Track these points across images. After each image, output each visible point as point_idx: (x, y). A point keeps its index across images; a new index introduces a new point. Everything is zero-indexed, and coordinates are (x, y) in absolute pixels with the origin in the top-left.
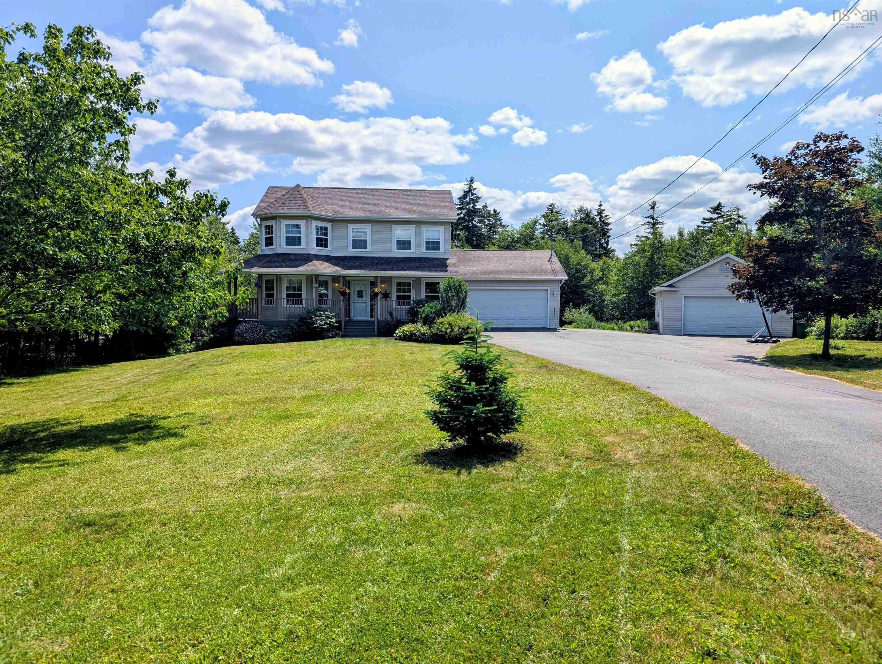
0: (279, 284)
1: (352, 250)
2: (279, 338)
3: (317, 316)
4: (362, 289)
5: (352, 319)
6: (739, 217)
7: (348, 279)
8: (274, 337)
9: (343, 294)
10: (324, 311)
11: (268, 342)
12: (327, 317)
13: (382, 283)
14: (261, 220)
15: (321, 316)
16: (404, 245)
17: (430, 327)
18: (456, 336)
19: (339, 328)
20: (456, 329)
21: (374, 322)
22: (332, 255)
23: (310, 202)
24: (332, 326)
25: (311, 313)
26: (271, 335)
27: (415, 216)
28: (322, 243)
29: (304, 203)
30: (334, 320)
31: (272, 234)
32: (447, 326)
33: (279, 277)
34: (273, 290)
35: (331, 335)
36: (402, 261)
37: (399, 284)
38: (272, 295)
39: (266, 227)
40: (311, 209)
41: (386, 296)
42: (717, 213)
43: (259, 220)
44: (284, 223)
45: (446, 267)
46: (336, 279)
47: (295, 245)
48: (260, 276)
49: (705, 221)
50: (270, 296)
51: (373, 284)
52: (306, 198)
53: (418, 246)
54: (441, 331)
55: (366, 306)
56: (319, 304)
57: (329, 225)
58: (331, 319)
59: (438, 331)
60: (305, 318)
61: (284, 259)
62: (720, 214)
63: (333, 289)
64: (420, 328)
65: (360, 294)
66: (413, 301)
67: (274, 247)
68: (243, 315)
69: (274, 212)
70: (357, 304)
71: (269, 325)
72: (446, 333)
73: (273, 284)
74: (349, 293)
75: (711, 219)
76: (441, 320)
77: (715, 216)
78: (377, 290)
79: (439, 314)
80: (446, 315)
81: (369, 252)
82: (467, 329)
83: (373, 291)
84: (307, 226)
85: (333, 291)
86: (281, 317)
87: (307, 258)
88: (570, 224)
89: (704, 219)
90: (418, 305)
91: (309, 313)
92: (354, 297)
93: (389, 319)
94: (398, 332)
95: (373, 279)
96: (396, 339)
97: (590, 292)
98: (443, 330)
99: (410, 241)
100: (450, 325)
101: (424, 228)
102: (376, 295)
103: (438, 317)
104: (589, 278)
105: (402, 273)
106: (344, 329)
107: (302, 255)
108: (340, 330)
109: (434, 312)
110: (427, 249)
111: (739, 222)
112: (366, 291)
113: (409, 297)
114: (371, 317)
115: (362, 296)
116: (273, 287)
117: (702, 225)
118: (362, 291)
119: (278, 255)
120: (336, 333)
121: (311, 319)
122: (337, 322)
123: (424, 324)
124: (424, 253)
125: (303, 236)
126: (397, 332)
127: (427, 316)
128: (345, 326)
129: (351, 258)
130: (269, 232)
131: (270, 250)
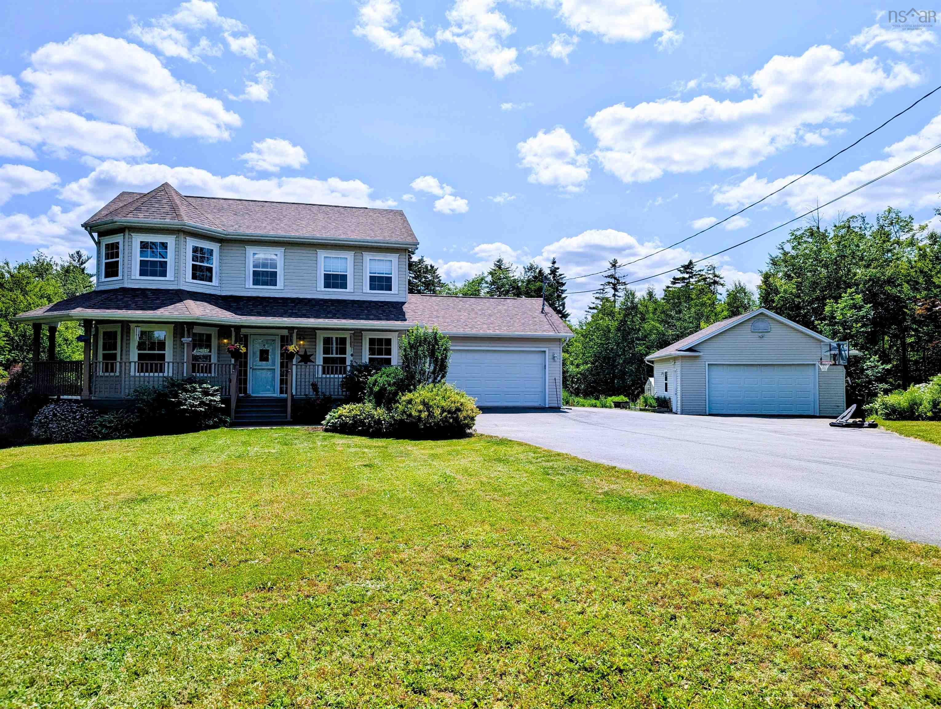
0: (125, 340)
1: (252, 286)
2: (116, 429)
3: (187, 391)
4: (266, 347)
5: (249, 396)
6: (715, 276)
7: (243, 331)
8: (107, 428)
9: (236, 354)
10: (201, 382)
11: (95, 438)
12: (206, 393)
13: (299, 338)
14: (99, 236)
15: (195, 390)
16: (337, 280)
17: (389, 409)
18: (437, 424)
19: (226, 411)
20: (437, 412)
21: (285, 400)
22: (218, 293)
23: (183, 210)
24: (212, 410)
25: (176, 387)
26: (102, 426)
27: (354, 237)
28: (202, 273)
29: (174, 209)
30: (218, 398)
31: (117, 257)
32: (421, 407)
33: (126, 325)
34: (116, 349)
35: (211, 423)
36: (332, 305)
37: (327, 339)
38: (113, 357)
39: (107, 246)
40: (185, 218)
41: (306, 358)
42: (687, 273)
43: (95, 235)
44: (137, 239)
45: (403, 314)
46: (223, 330)
47: (155, 275)
48: (92, 324)
49: (675, 281)
50: (110, 358)
51: (285, 341)
52: (178, 202)
53: (358, 283)
54: (410, 415)
55: (274, 377)
56: (194, 371)
57: (215, 247)
58: (213, 395)
59: (405, 417)
60: (166, 395)
61: (134, 296)
62: (692, 273)
63: (219, 347)
64: (370, 410)
65: (264, 356)
66: (352, 366)
67: (120, 277)
69: (121, 219)
70: (258, 372)
71: (100, 407)
72: (419, 418)
73: (116, 338)
74: (246, 354)
75: (684, 278)
76: (409, 396)
77: (687, 276)
78: (292, 348)
79: (403, 386)
80: (415, 389)
81: (280, 290)
82: (455, 412)
83: (287, 350)
84: (177, 244)
85: (219, 350)
86: (124, 393)
87: (174, 296)
89: (674, 279)
90: (360, 372)
91: (173, 385)
92: (253, 361)
93: (311, 394)
94: (330, 417)
95: (285, 332)
96: (326, 430)
98: (414, 413)
99: (346, 276)
100: (424, 403)
101: (367, 256)
102: (290, 356)
103: (403, 391)
105: (333, 323)
106: (236, 412)
107: (167, 291)
108: (229, 415)
109: (394, 383)
110: (372, 288)
111: (715, 283)
112: (274, 350)
113: (343, 360)
114: (281, 392)
115: (267, 359)
116: (116, 343)
117: (671, 285)
118: (267, 352)
119: (124, 291)
120: (220, 419)
121: (176, 396)
122: (222, 401)
123: (378, 404)
124: (367, 293)
125: (170, 259)
126: (328, 417)
127: (383, 390)
128: (237, 407)
129: (249, 299)
130: (112, 253)
131: (113, 283)
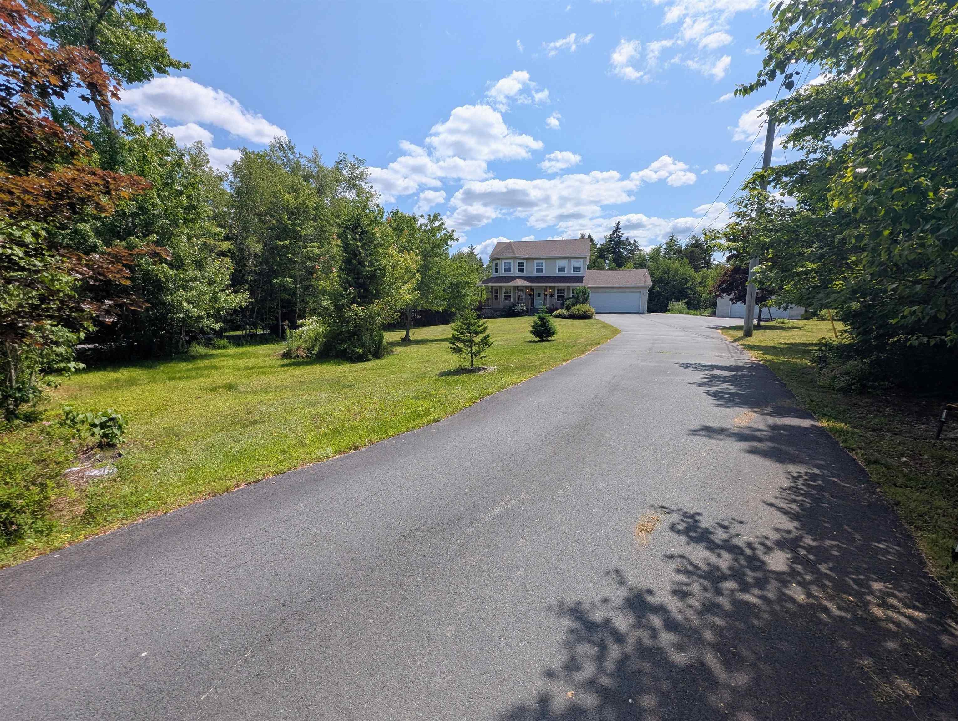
0: (500, 291)
1: (535, 273)
3: (517, 306)
4: (540, 292)
5: (534, 307)
7: (533, 288)
8: (498, 316)
9: (530, 295)
10: (521, 303)
12: (522, 306)
13: (549, 289)
14: (493, 261)
15: (519, 306)
16: (561, 270)
17: (569, 311)
18: (581, 315)
20: (581, 312)
22: (526, 276)
23: (516, 251)
24: (523, 311)
25: (514, 305)
26: (496, 315)
27: (567, 255)
28: (521, 270)
29: (513, 251)
30: (525, 308)
31: (498, 267)
32: (577, 310)
33: (501, 287)
34: (498, 294)
35: (523, 315)
36: (560, 278)
37: (558, 290)
39: (495, 263)
40: (516, 254)
41: (552, 296)
44: (503, 261)
45: (582, 281)
46: (527, 288)
47: (508, 272)
48: (492, 287)
50: (496, 296)
51: (545, 290)
53: (569, 270)
55: (542, 301)
56: (519, 300)
57: (524, 261)
59: (572, 314)
60: (511, 307)
61: (503, 279)
63: (526, 293)
64: (564, 312)
65: (539, 295)
66: (564, 298)
67: (499, 273)
68: (485, 306)
69: (499, 256)
70: (537, 300)
71: (496, 310)
72: (576, 314)
73: (498, 291)
74: (534, 295)
76: (574, 308)
78: (547, 293)
79: (573, 305)
80: (577, 305)
81: (544, 274)
82: (586, 312)
83: (545, 293)
84: (514, 263)
86: (501, 307)
87: (514, 278)
88: (684, 247)
90: (565, 300)
92: (536, 297)
93: (551, 307)
94: (554, 313)
95: (545, 288)
97: (690, 292)
98: (574, 312)
99: (565, 268)
100: (579, 310)
101: (572, 261)
102: (547, 295)
104: (690, 283)
105: (560, 284)
107: (512, 276)
108: (528, 313)
109: (571, 304)
110: (574, 271)
112: (542, 293)
113: (564, 296)
119: (500, 277)
120: (525, 314)
121: (514, 307)
123: (566, 310)
124: (573, 274)
125: (512, 267)
127: (568, 306)
128: (530, 311)
129: (535, 277)
130: (496, 266)
131: (497, 275)
